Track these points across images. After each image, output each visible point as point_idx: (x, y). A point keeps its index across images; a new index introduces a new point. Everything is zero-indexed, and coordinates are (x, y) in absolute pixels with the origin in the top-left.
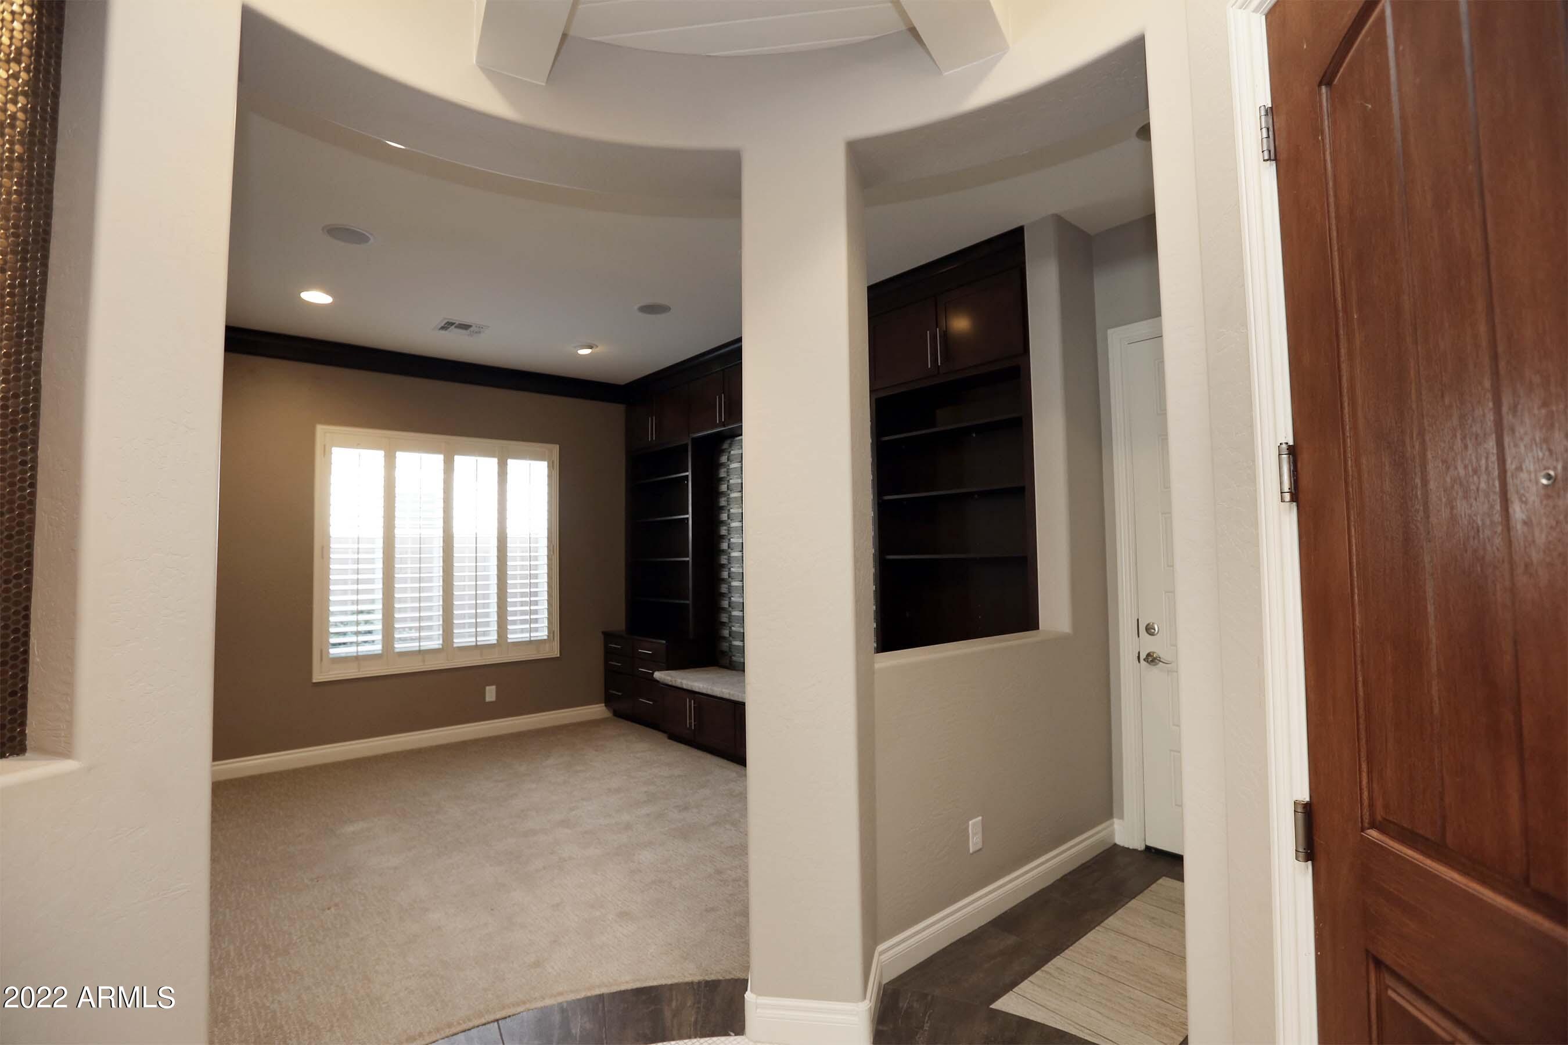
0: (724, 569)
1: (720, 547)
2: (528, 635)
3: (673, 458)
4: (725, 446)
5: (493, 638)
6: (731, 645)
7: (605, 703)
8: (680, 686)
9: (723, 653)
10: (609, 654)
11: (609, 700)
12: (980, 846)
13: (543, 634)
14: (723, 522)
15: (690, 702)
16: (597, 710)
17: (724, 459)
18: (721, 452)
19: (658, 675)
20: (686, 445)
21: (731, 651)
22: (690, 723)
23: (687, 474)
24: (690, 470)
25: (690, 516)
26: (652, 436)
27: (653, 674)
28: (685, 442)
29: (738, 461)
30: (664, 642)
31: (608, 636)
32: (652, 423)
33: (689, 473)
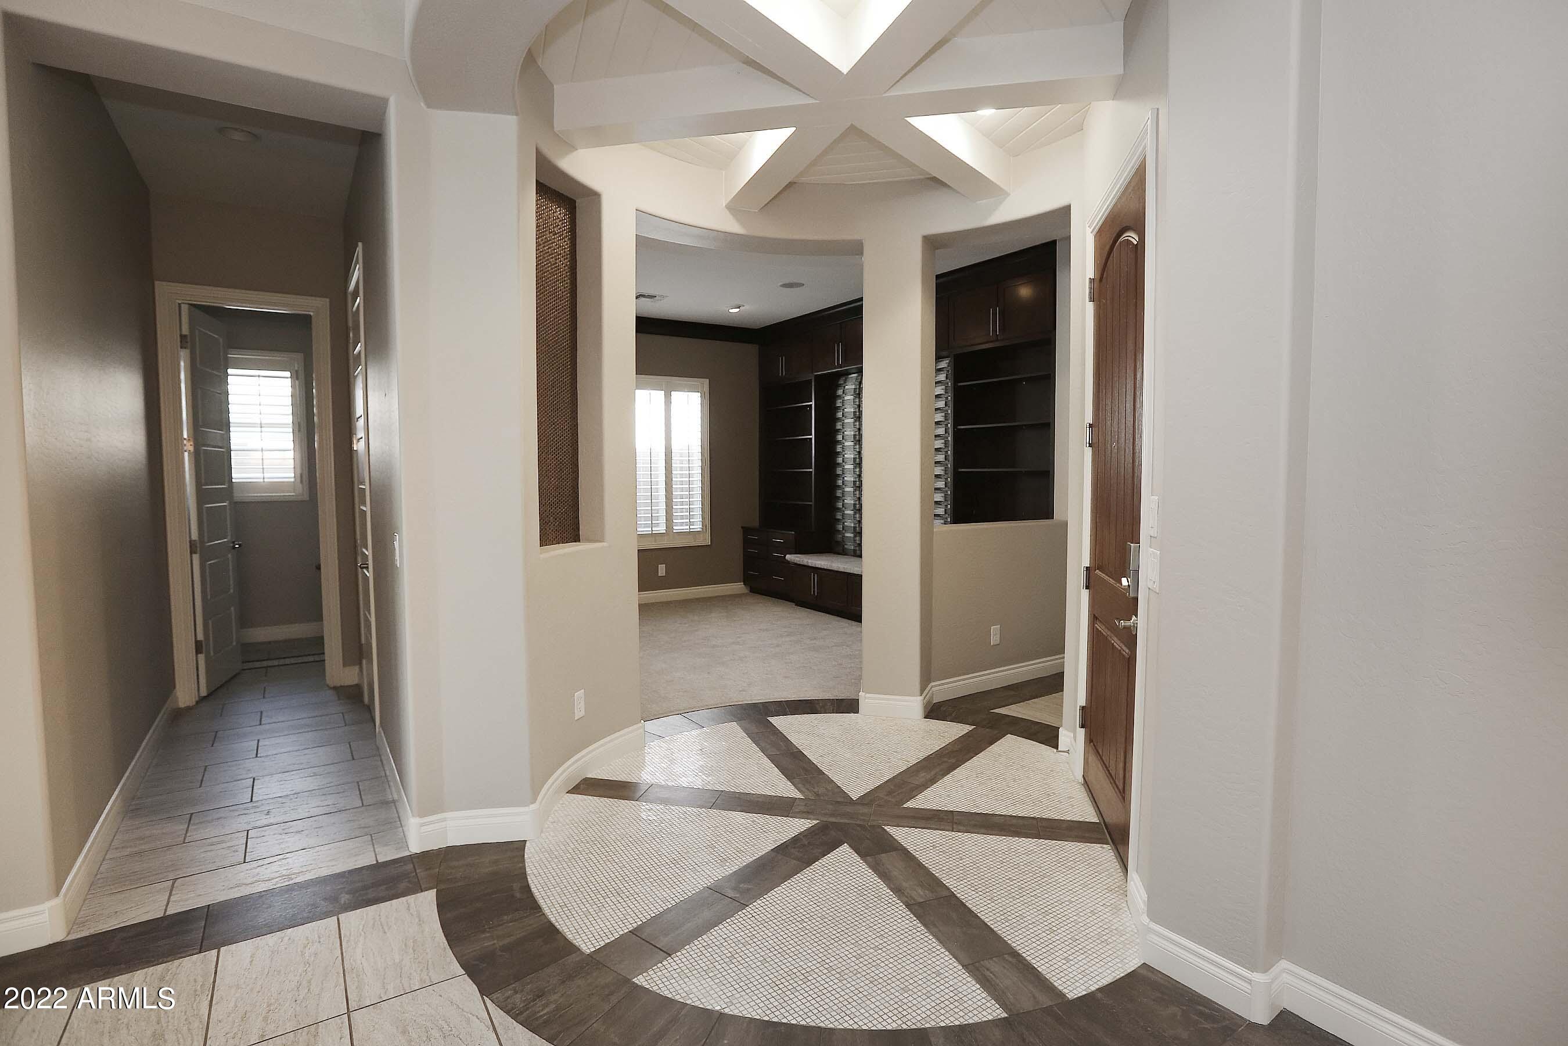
0: (839, 478)
1: (836, 461)
2: (688, 527)
3: (800, 391)
4: (841, 382)
5: (662, 529)
6: (844, 536)
7: (744, 582)
8: (806, 564)
9: (838, 542)
10: (747, 543)
11: (746, 580)
12: (998, 642)
13: (697, 527)
14: (839, 442)
15: (814, 576)
16: (739, 587)
17: (840, 392)
18: (838, 386)
19: (788, 557)
20: (810, 382)
21: (844, 541)
22: (814, 591)
23: (811, 403)
24: (813, 401)
25: (813, 437)
26: (782, 372)
27: (785, 556)
28: (810, 378)
29: (852, 394)
30: (793, 533)
31: (746, 530)
32: (782, 361)
33: (813, 403)
